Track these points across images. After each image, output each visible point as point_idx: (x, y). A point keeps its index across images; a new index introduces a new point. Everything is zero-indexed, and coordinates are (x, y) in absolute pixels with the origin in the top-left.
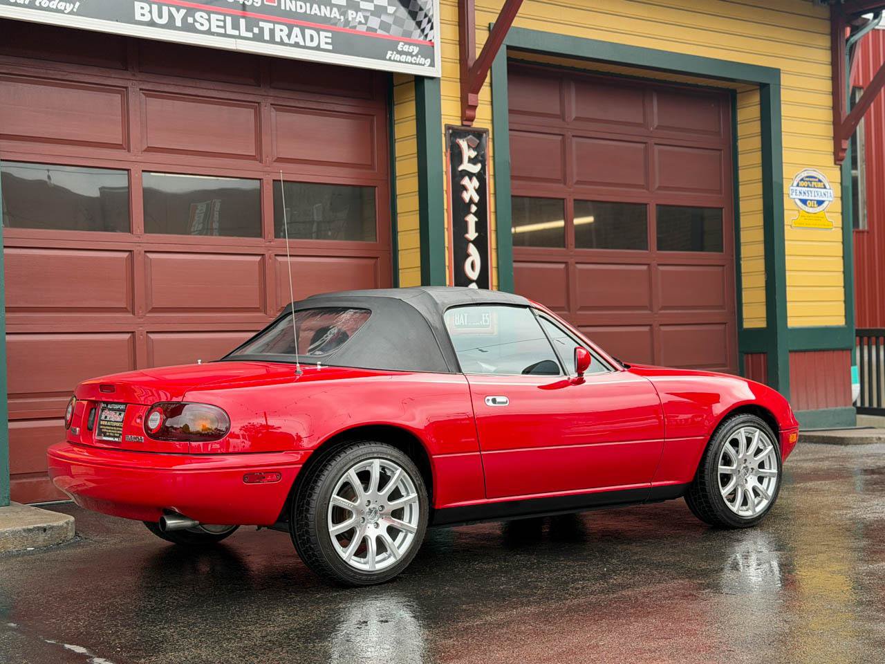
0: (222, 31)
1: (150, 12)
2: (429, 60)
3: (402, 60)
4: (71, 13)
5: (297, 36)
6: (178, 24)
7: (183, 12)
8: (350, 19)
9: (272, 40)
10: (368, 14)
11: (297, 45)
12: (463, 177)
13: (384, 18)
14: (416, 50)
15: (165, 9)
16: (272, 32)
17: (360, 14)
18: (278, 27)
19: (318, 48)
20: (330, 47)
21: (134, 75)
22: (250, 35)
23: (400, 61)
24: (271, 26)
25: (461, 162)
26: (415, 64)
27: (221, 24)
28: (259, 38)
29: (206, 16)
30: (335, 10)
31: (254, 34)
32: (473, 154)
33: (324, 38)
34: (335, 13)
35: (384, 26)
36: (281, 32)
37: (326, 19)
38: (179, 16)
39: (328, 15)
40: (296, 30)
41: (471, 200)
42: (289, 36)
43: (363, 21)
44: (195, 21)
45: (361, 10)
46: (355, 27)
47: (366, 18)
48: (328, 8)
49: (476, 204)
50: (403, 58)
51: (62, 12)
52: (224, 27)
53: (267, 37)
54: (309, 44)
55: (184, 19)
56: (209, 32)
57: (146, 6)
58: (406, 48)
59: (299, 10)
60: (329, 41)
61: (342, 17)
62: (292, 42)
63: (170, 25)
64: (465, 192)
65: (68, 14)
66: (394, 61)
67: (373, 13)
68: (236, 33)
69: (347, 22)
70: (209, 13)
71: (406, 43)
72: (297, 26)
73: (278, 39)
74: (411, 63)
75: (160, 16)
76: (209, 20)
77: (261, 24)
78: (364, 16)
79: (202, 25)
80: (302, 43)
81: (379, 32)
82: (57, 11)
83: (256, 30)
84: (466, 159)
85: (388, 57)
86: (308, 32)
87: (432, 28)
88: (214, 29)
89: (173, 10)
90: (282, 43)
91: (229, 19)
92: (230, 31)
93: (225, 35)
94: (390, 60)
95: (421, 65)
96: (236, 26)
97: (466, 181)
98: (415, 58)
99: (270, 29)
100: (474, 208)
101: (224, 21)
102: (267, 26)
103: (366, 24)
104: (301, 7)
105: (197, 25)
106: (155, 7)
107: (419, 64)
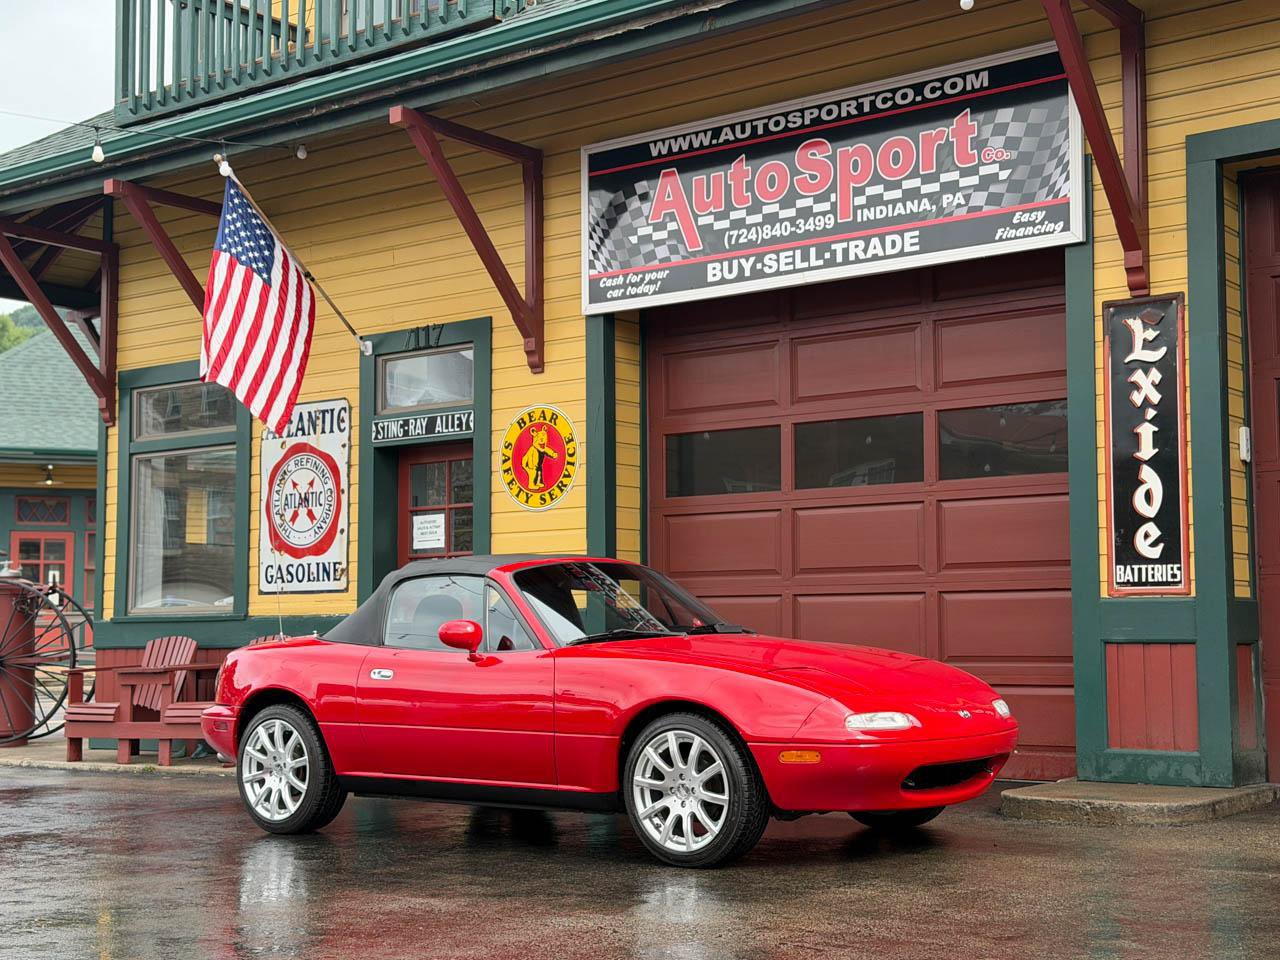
0: (791, 267)
1: (722, 270)
2: (1061, 224)
3: (1018, 235)
4: (655, 293)
5: (875, 248)
6: (747, 273)
7: (752, 259)
8: (945, 205)
9: (846, 262)
10: (970, 191)
11: (875, 258)
12: (1132, 371)
13: (993, 189)
14: (1041, 215)
15: (735, 262)
16: (846, 251)
17: (959, 195)
18: (852, 244)
19: (902, 254)
20: (917, 248)
21: (785, 326)
22: (821, 262)
23: (1016, 238)
24: (845, 245)
25: (1130, 350)
26: (1040, 234)
27: (790, 260)
28: (831, 263)
29: (774, 256)
30: (925, 201)
31: (825, 260)
32: (1151, 334)
33: (910, 239)
34: (926, 204)
35: (994, 199)
36: (856, 248)
37: (913, 216)
38: (747, 266)
39: (915, 210)
40: (875, 241)
41: (1146, 402)
42: (865, 251)
43: (963, 202)
44: (764, 265)
45: (960, 189)
46: (951, 214)
47: (967, 198)
48: (916, 202)
49: (1154, 407)
50: (1021, 232)
51: (646, 294)
52: (793, 263)
53: (839, 259)
54: (889, 251)
55: (753, 267)
56: (778, 273)
57: (718, 265)
58: (1026, 218)
59: (879, 216)
60: (916, 240)
61: (934, 207)
62: (869, 255)
63: (741, 278)
64: (1136, 392)
65: (652, 294)
66: (1007, 239)
67: (977, 188)
68: (806, 265)
69: (941, 210)
70: (777, 253)
71: (1024, 212)
72: (874, 236)
73: (852, 258)
74: (1033, 235)
75: (730, 271)
76: (778, 261)
77: (833, 247)
78: (964, 196)
79: (770, 267)
80: (881, 254)
81: (986, 208)
82: (644, 294)
83: (827, 255)
84: (1138, 343)
85: (997, 238)
86: (889, 239)
87: (1067, 179)
88: (783, 268)
89: (743, 261)
90: (858, 261)
91: (798, 253)
92: (799, 265)
93: (795, 271)
94: (1001, 240)
95: (1049, 233)
96: (805, 258)
97: (1138, 376)
98: (1039, 227)
99: (843, 249)
100: (1151, 413)
101: (794, 257)
102: (839, 247)
103: (967, 204)
104: (881, 212)
105: (766, 270)
106: (726, 264)
107: (1045, 233)
